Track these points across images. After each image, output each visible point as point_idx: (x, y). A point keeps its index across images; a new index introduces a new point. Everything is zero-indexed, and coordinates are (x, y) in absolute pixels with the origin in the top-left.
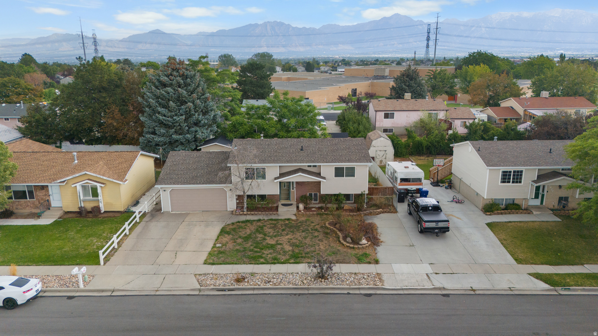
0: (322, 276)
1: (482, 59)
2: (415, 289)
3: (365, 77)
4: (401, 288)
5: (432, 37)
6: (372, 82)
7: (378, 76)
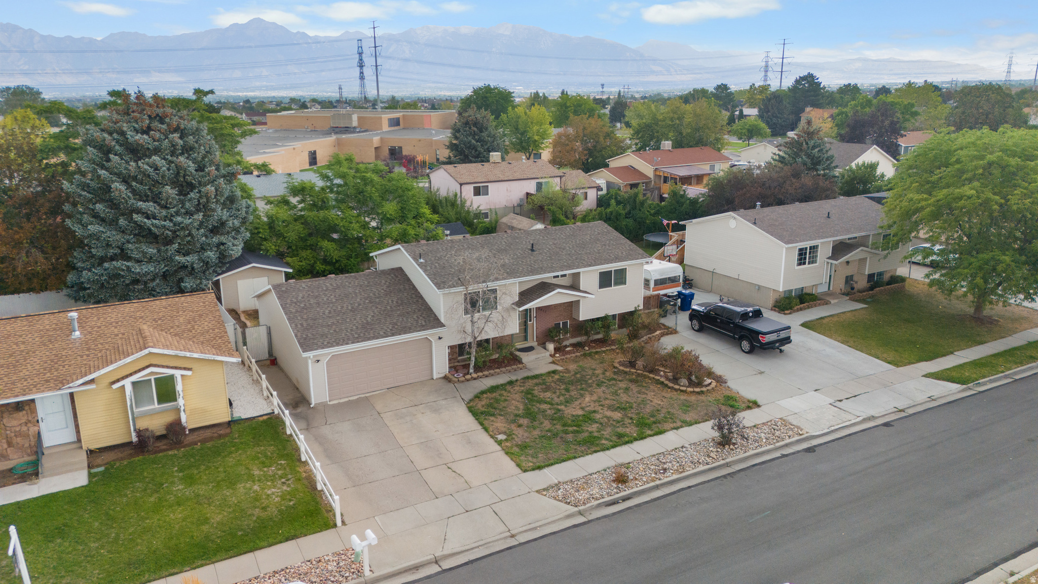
0: (725, 441)
1: (495, 97)
2: (840, 428)
3: (312, 131)
4: (829, 430)
5: (369, 61)
6: (338, 139)
7: (337, 127)
